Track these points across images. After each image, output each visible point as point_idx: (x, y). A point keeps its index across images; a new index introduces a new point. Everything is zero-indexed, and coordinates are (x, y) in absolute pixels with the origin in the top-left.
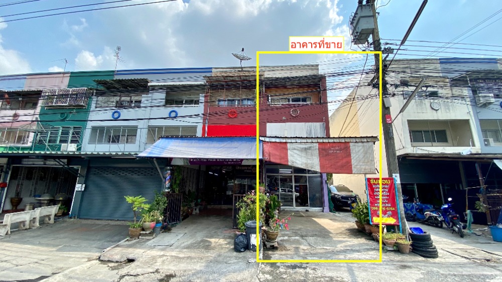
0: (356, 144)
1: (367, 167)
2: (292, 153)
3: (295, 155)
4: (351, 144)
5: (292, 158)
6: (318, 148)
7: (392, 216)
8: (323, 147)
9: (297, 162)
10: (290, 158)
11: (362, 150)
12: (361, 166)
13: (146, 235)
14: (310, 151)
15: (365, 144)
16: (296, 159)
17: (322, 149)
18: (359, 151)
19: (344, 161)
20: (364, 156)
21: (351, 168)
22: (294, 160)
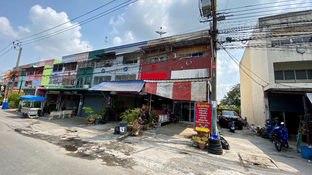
0: (195, 83)
1: (200, 97)
2: (159, 88)
3: (160, 90)
4: (192, 83)
5: (158, 91)
6: (173, 85)
7: (208, 128)
8: (176, 84)
9: (161, 93)
10: (157, 91)
11: (198, 86)
12: (196, 96)
13: (90, 124)
14: (168, 87)
15: (201, 82)
16: (161, 92)
17: (175, 86)
18: (196, 87)
19: (187, 92)
20: (199, 90)
21: (191, 97)
22: (159, 92)
